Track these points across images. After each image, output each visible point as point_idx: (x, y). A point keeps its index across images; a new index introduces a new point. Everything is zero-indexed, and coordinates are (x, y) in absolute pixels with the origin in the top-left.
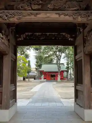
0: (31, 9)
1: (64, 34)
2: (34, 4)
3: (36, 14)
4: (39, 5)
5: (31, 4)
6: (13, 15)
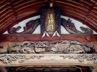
0: (34, 52)
2: (38, 48)
3: (40, 57)
4: (43, 48)
5: (34, 47)
6: (15, 59)
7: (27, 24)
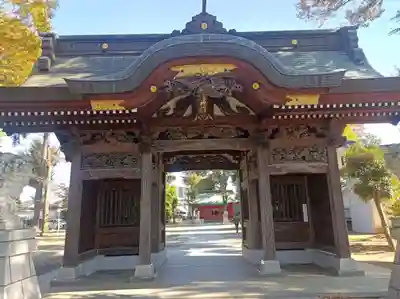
1: (226, 155)
3: (192, 143)
7: (178, 104)
